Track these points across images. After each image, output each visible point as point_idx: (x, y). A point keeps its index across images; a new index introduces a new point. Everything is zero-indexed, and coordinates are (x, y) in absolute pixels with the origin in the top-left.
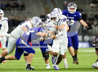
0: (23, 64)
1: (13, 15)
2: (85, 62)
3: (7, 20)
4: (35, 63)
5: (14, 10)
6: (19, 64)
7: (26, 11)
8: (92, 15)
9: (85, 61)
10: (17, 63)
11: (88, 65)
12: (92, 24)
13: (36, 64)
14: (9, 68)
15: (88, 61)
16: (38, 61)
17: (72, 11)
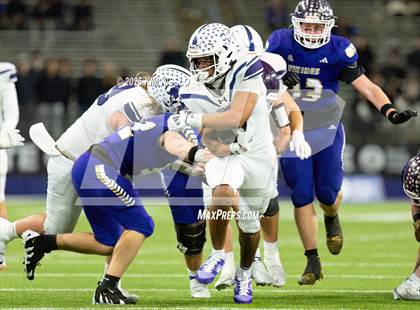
0: (79, 275)
1: (36, 53)
2: (366, 268)
3: (12, 77)
5: (42, 29)
6: (63, 275)
7: (96, 34)
8: (395, 51)
9: (362, 265)
10: (55, 272)
12: (397, 95)
13: (140, 276)
14: (17, 292)
15: (378, 265)
16: (152, 263)
17: (312, 36)
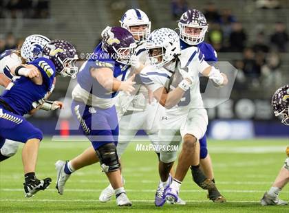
2: (241, 185)
4: (81, 188)
9: (238, 183)
11: (248, 193)
13: (82, 190)
15: (249, 183)
16: (91, 181)
